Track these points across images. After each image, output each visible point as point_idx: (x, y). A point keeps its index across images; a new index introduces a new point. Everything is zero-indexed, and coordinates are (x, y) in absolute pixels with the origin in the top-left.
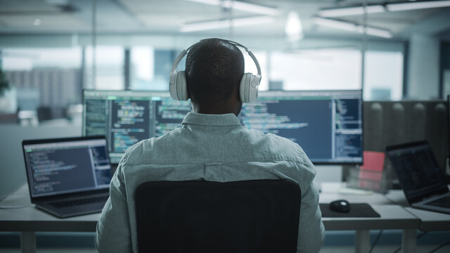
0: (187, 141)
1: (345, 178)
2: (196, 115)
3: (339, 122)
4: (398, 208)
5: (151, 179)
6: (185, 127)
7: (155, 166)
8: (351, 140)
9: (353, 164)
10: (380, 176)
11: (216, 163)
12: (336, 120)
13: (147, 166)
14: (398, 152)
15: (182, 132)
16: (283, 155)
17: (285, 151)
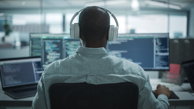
0: (78, 62)
1: (160, 77)
2: (84, 48)
3: (157, 50)
4: (187, 93)
5: (58, 82)
6: (77, 54)
7: (60, 75)
8: (164, 58)
9: (165, 70)
10: (178, 76)
11: (93, 74)
12: (156, 48)
13: (56, 75)
14: (187, 65)
15: (75, 57)
16: (129, 72)
17: (131, 69)
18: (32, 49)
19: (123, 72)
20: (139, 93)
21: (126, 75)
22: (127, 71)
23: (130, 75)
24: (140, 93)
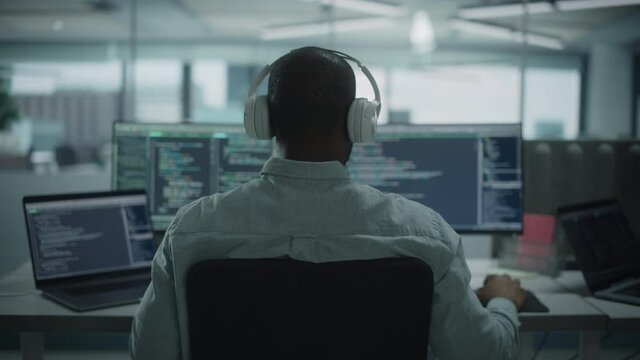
1: (496, 253)
2: (283, 162)
3: (487, 171)
4: (574, 297)
6: (266, 179)
7: (217, 236)
8: (506, 197)
9: (508, 233)
10: (547, 251)
11: (307, 235)
12: (484, 167)
13: (206, 235)
14: (575, 216)
15: (260, 186)
16: (408, 227)
17: (412, 221)
18: (121, 170)
19: (391, 229)
20: (435, 288)
21: (398, 238)
22: (402, 226)
23: (410, 237)
24: (438, 289)
